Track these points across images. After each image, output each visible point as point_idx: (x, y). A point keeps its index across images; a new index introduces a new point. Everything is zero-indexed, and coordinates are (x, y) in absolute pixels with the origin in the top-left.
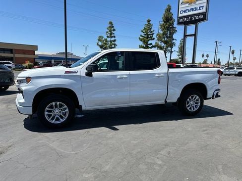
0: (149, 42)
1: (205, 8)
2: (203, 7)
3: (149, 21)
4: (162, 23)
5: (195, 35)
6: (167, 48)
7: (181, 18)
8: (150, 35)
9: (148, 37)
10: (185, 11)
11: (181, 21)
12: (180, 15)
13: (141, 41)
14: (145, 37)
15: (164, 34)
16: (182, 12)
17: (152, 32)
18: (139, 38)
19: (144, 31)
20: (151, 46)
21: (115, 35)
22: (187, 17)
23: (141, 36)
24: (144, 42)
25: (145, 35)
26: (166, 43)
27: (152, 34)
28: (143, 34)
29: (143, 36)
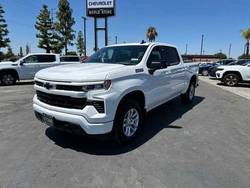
0: (49, 32)
1: (112, 3)
2: (111, 2)
3: (45, 7)
4: (59, 11)
5: (105, 29)
6: (68, 39)
7: (91, 9)
8: (48, 23)
9: (46, 26)
10: (94, 4)
11: (90, 13)
12: (89, 7)
13: (38, 29)
14: (42, 25)
15: (62, 24)
16: (91, 4)
17: (50, 20)
18: (35, 26)
19: (40, 18)
20: (51, 36)
21: (4, 18)
22: (97, 9)
23: (37, 23)
24: (42, 31)
25: (43, 23)
26: (64, 34)
27: (50, 23)
28: (39, 22)
29: (39, 24)
